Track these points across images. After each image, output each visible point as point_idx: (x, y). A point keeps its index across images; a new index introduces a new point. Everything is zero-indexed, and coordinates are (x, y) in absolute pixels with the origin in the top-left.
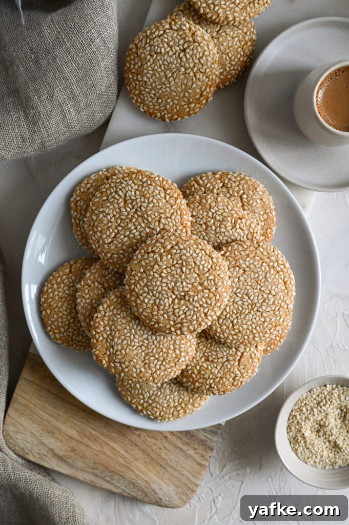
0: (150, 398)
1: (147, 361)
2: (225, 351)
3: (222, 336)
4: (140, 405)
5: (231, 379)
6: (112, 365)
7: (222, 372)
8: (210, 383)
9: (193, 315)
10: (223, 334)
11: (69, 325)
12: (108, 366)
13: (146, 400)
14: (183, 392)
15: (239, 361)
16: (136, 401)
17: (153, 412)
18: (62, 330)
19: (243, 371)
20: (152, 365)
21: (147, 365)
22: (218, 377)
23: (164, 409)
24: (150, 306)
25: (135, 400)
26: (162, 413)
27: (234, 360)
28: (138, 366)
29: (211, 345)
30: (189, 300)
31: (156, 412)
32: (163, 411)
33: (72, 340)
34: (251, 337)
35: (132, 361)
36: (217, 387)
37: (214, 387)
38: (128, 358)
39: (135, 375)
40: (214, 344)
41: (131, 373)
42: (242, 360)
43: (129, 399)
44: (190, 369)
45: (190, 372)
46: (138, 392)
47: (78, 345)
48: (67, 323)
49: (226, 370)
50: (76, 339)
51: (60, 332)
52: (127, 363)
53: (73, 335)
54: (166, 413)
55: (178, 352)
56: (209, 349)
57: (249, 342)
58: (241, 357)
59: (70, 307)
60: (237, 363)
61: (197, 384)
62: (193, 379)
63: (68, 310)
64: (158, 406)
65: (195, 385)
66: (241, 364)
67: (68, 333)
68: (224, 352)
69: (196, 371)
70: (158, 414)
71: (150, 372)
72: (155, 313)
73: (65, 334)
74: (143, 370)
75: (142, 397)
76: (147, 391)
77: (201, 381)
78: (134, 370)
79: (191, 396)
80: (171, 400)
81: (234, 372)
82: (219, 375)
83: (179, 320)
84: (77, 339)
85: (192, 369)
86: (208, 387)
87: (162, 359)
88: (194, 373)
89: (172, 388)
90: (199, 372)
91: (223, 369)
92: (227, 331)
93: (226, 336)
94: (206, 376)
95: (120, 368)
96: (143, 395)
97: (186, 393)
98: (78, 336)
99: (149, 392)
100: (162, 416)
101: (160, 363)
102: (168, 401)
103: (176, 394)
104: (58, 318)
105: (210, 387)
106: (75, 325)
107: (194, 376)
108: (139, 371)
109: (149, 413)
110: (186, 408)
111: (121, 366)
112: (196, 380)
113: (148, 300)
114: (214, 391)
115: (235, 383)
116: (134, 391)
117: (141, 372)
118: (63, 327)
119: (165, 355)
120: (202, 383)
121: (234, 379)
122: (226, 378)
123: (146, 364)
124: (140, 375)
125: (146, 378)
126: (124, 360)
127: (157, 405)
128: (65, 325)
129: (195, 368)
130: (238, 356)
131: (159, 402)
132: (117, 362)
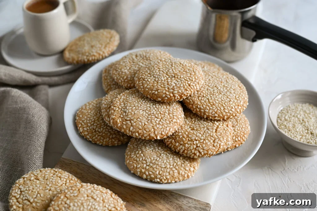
0: (151, 162)
1: (150, 119)
2: (206, 124)
3: (202, 108)
4: (143, 168)
5: (212, 141)
6: (124, 123)
7: (205, 136)
8: (196, 143)
9: (181, 84)
10: (202, 106)
11: (94, 121)
12: (121, 125)
13: (148, 164)
14: (176, 159)
15: (216, 130)
16: (141, 166)
17: (154, 172)
18: (89, 125)
19: (220, 136)
20: (153, 120)
21: (149, 121)
22: (202, 139)
23: (162, 169)
24: (152, 82)
25: (140, 165)
26: (161, 172)
27: (213, 129)
28: (143, 121)
29: (195, 122)
31: (156, 171)
32: (162, 170)
33: (95, 131)
34: (222, 108)
35: (139, 118)
36: (202, 147)
37: (199, 147)
38: (136, 116)
39: (141, 127)
40: (197, 120)
41: (138, 126)
42: (218, 129)
43: (135, 166)
44: (181, 135)
45: (181, 137)
46: (142, 159)
47: (99, 136)
48: (93, 120)
49: (208, 135)
50: (98, 131)
51: (88, 126)
52: (135, 120)
53: (96, 127)
54: (164, 172)
55: (171, 115)
56: (194, 123)
57: (221, 112)
58: (217, 128)
59: (96, 112)
60: (214, 131)
61: (187, 145)
62: (183, 142)
63: (94, 114)
64: (158, 167)
65: (185, 146)
66: (217, 132)
67: (93, 126)
68: (204, 125)
69: (185, 136)
70: (157, 173)
71: (152, 125)
72: (156, 85)
73: (91, 127)
74: (146, 123)
75: (145, 162)
76: (149, 158)
77: (189, 142)
78: (140, 124)
79: (183, 163)
80: (167, 164)
81: (213, 136)
82: (203, 138)
83: (171, 87)
84: (99, 130)
85: (182, 135)
86: (195, 146)
87: (160, 117)
88: (184, 137)
89: (168, 156)
90: (188, 136)
91: (205, 134)
92: (205, 103)
93: (205, 107)
94: (193, 138)
95: (130, 124)
96: (146, 161)
97: (178, 160)
98: (100, 128)
99: (151, 159)
100: (160, 175)
101: (159, 120)
102: (166, 163)
103: (171, 159)
104: (87, 118)
105: (197, 147)
106: (98, 121)
108: (143, 125)
109: (151, 173)
110: (180, 170)
111: (131, 123)
112: (186, 142)
113: (151, 80)
114: (200, 150)
115: (215, 144)
116: (139, 159)
117: (145, 124)
118: (90, 123)
119: (163, 116)
120: (191, 144)
121: (214, 141)
122: (208, 140)
123: (148, 120)
124: (145, 127)
125: (149, 130)
126: (133, 118)
127: (156, 166)
128: (92, 122)
129: (184, 134)
130: (214, 126)
131: (158, 165)
132: (128, 120)
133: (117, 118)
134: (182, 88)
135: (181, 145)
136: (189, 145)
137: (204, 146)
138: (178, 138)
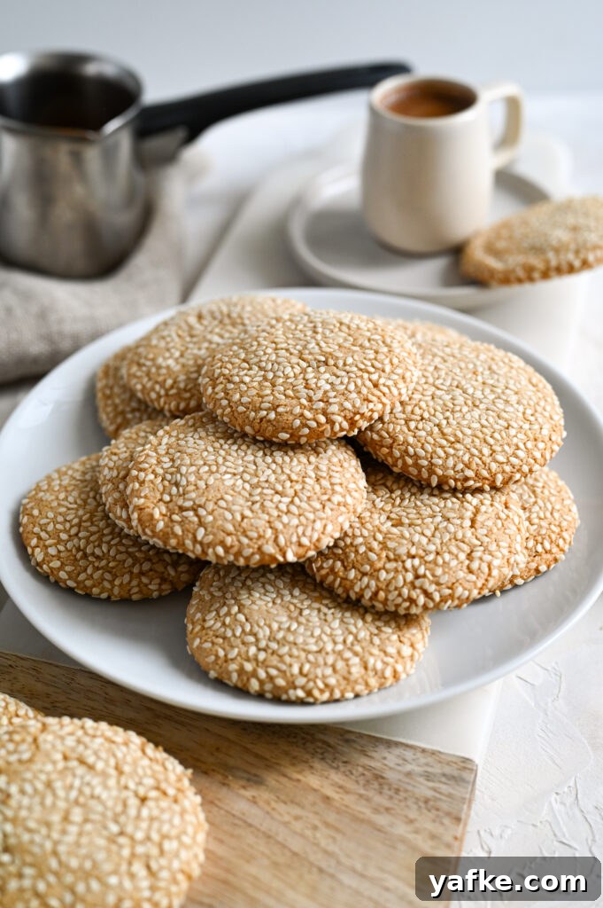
0: (271, 638)
1: (258, 498)
2: (437, 505)
3: (422, 453)
4: (248, 660)
5: (462, 556)
6: (176, 517)
7: (438, 541)
8: (413, 566)
9: (349, 383)
10: (423, 448)
11: (79, 525)
12: (166, 526)
13: (263, 644)
14: (352, 621)
15: (473, 521)
16: (239, 654)
17: (284, 667)
18: (64, 536)
19: (486, 539)
20: (268, 504)
21: (257, 506)
22: (431, 552)
23: (311, 657)
24: (255, 384)
25: (236, 651)
26: (307, 667)
27: (461, 518)
28: (235, 508)
29: (402, 500)
30: (335, 365)
31: (291, 666)
32: (309, 661)
33: (85, 556)
34: (486, 451)
35: (222, 498)
36: (433, 575)
37: (424, 576)
38: (212, 494)
39: (230, 527)
40: (407, 495)
41: (220, 522)
42: (480, 518)
43: (221, 653)
44: (361, 544)
45: (362, 549)
46: (243, 631)
47: (98, 569)
48: (76, 521)
49: (447, 536)
50: (93, 554)
51: (59, 541)
52: (210, 506)
53: (88, 543)
54: (315, 665)
55: (325, 483)
56: (399, 506)
57: (484, 463)
58: (475, 515)
59: (83, 496)
60: (467, 523)
61: (383, 575)
62: (372, 564)
63: (79, 502)
64: (295, 652)
65: (378, 579)
66: (478, 525)
67: (76, 540)
68: (433, 506)
69: (375, 545)
70: (296, 670)
71: (267, 517)
72: (268, 392)
73: (69, 545)
74: (248, 513)
75: (252, 639)
76: (265, 624)
77: (390, 565)
78: (229, 516)
79: (376, 631)
80: (325, 638)
81: (466, 540)
82: (432, 548)
83: (320, 394)
84: (97, 551)
85: (366, 543)
86: (410, 576)
87: (291, 492)
88: (371, 550)
89: (325, 614)
90: (384, 546)
91: (437, 534)
92: (429, 439)
93: (430, 450)
94: (402, 551)
95: (196, 519)
96: (255, 635)
97: (360, 623)
98: (100, 546)
99: (270, 627)
100: (306, 676)
101: (286, 500)
102: (320, 638)
103: (336, 624)
104: (55, 517)
105: (417, 577)
106: (92, 524)
107: (373, 556)
108: (239, 518)
109: (273, 672)
110: (367, 655)
111: (197, 515)
112: (379, 565)
113: (252, 378)
114: (427, 586)
115: (475, 565)
116: (233, 631)
117: (243, 517)
118: (65, 531)
119: (298, 487)
120: (396, 570)
121: (470, 556)
122: (450, 552)
123: (253, 503)
124: (244, 524)
125: (258, 532)
126: (204, 500)
127: (290, 649)
128: (72, 526)
129: (371, 540)
130: (466, 510)
131: (295, 644)
132: (187, 509)
133: (152, 506)
134: (354, 395)
135: (364, 574)
136: (392, 574)
137: (439, 571)
138: (353, 555)
